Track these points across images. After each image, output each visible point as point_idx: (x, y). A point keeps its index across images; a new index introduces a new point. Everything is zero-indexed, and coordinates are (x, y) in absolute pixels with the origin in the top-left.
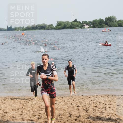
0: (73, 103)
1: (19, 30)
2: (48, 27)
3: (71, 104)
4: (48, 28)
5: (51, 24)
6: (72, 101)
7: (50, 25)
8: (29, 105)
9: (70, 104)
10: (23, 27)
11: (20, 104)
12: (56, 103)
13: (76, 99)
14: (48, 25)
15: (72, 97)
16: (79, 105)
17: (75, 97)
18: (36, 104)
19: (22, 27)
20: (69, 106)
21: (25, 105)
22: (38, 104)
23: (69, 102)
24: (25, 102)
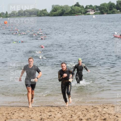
0: (73, 115)
1: (1, 17)
2: (40, 13)
3: (71, 116)
4: (40, 15)
5: (44, 9)
6: (73, 112)
7: (43, 11)
8: (15, 118)
9: (69, 116)
10: (7, 13)
11: (2, 117)
12: (51, 115)
13: (77, 109)
14: (41, 11)
15: (72, 107)
16: (81, 117)
17: (76, 108)
18: (23, 116)
19: (5, 13)
20: (68, 119)
21: (9, 117)
22: (27, 116)
23: (68, 114)
24: (8, 114)
